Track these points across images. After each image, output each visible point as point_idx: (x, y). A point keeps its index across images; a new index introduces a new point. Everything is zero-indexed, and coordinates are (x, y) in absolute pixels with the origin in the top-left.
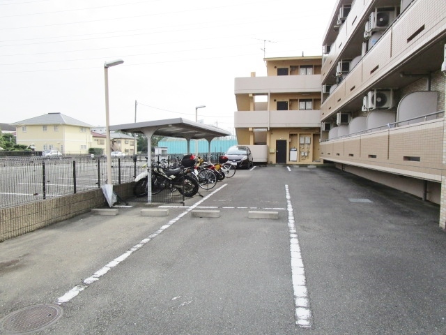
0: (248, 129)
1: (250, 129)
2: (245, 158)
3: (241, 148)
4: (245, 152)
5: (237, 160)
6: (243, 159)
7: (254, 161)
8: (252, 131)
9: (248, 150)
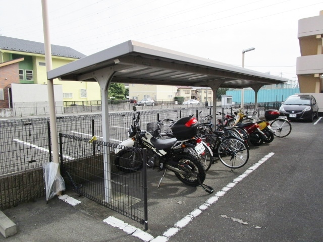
0: (313, 75)
1: (317, 76)
2: (308, 108)
3: (302, 97)
4: (308, 102)
5: (296, 112)
6: (305, 110)
7: (320, 111)
8: (319, 78)
9: (312, 99)
